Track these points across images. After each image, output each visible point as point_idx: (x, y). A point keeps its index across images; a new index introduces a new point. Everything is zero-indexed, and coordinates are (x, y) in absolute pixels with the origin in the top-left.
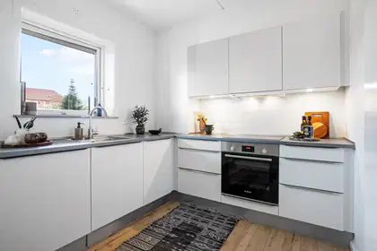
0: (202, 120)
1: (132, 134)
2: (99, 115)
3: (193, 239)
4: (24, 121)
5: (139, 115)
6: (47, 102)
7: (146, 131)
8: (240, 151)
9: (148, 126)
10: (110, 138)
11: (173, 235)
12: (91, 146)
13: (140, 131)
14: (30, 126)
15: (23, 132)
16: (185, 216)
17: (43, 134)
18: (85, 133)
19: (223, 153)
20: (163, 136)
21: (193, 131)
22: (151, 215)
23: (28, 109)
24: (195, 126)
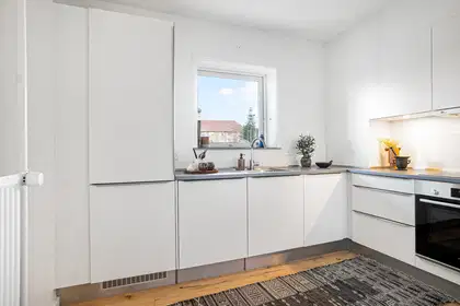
0: (391, 149)
1: (297, 166)
2: (262, 146)
3: (360, 299)
4: (199, 152)
5: (305, 146)
6: (229, 133)
7: (313, 163)
8: (449, 196)
9: (315, 158)
10: (272, 169)
11: (334, 287)
12: (247, 176)
13: (306, 164)
14: (203, 157)
15: (198, 161)
16: (358, 271)
17: (211, 164)
18: (247, 164)
19: (418, 197)
20: (332, 170)
21: (378, 165)
22: (314, 259)
23: (203, 142)
24: (382, 158)
